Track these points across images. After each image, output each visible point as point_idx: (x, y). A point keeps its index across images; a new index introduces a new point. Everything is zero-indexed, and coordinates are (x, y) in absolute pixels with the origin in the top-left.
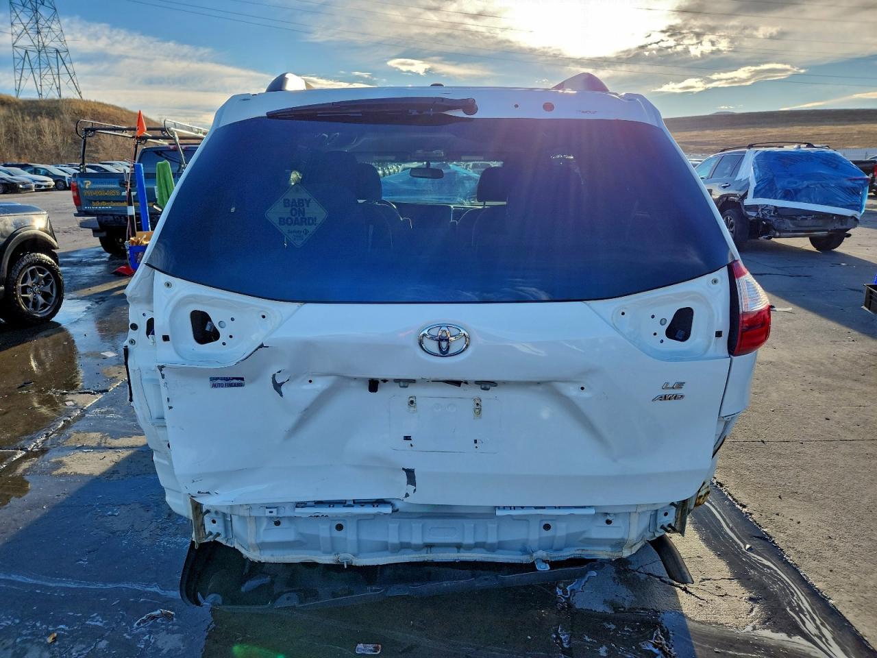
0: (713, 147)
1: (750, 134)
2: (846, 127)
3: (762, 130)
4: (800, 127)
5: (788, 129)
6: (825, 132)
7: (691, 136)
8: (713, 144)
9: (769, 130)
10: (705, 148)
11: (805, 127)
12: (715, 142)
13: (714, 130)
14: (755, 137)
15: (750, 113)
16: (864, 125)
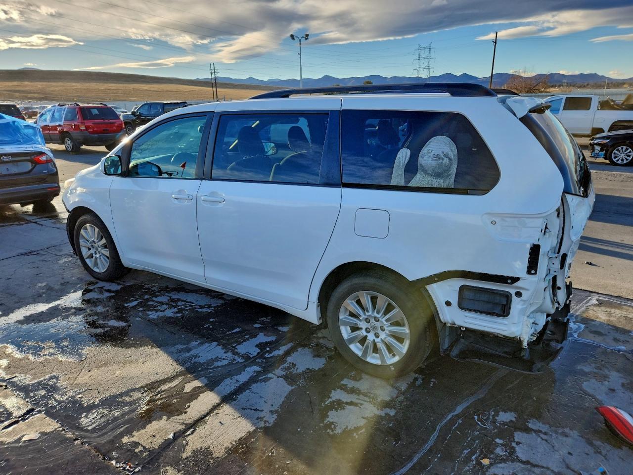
0: (36, 95)
1: (60, 86)
2: (125, 85)
3: (69, 84)
4: (95, 84)
5: (87, 84)
6: (113, 88)
7: (12, 85)
8: (34, 93)
9: (74, 84)
10: (29, 96)
11: (98, 84)
12: (35, 91)
13: (31, 82)
14: (66, 89)
15: (54, 71)
16: (135, 85)
